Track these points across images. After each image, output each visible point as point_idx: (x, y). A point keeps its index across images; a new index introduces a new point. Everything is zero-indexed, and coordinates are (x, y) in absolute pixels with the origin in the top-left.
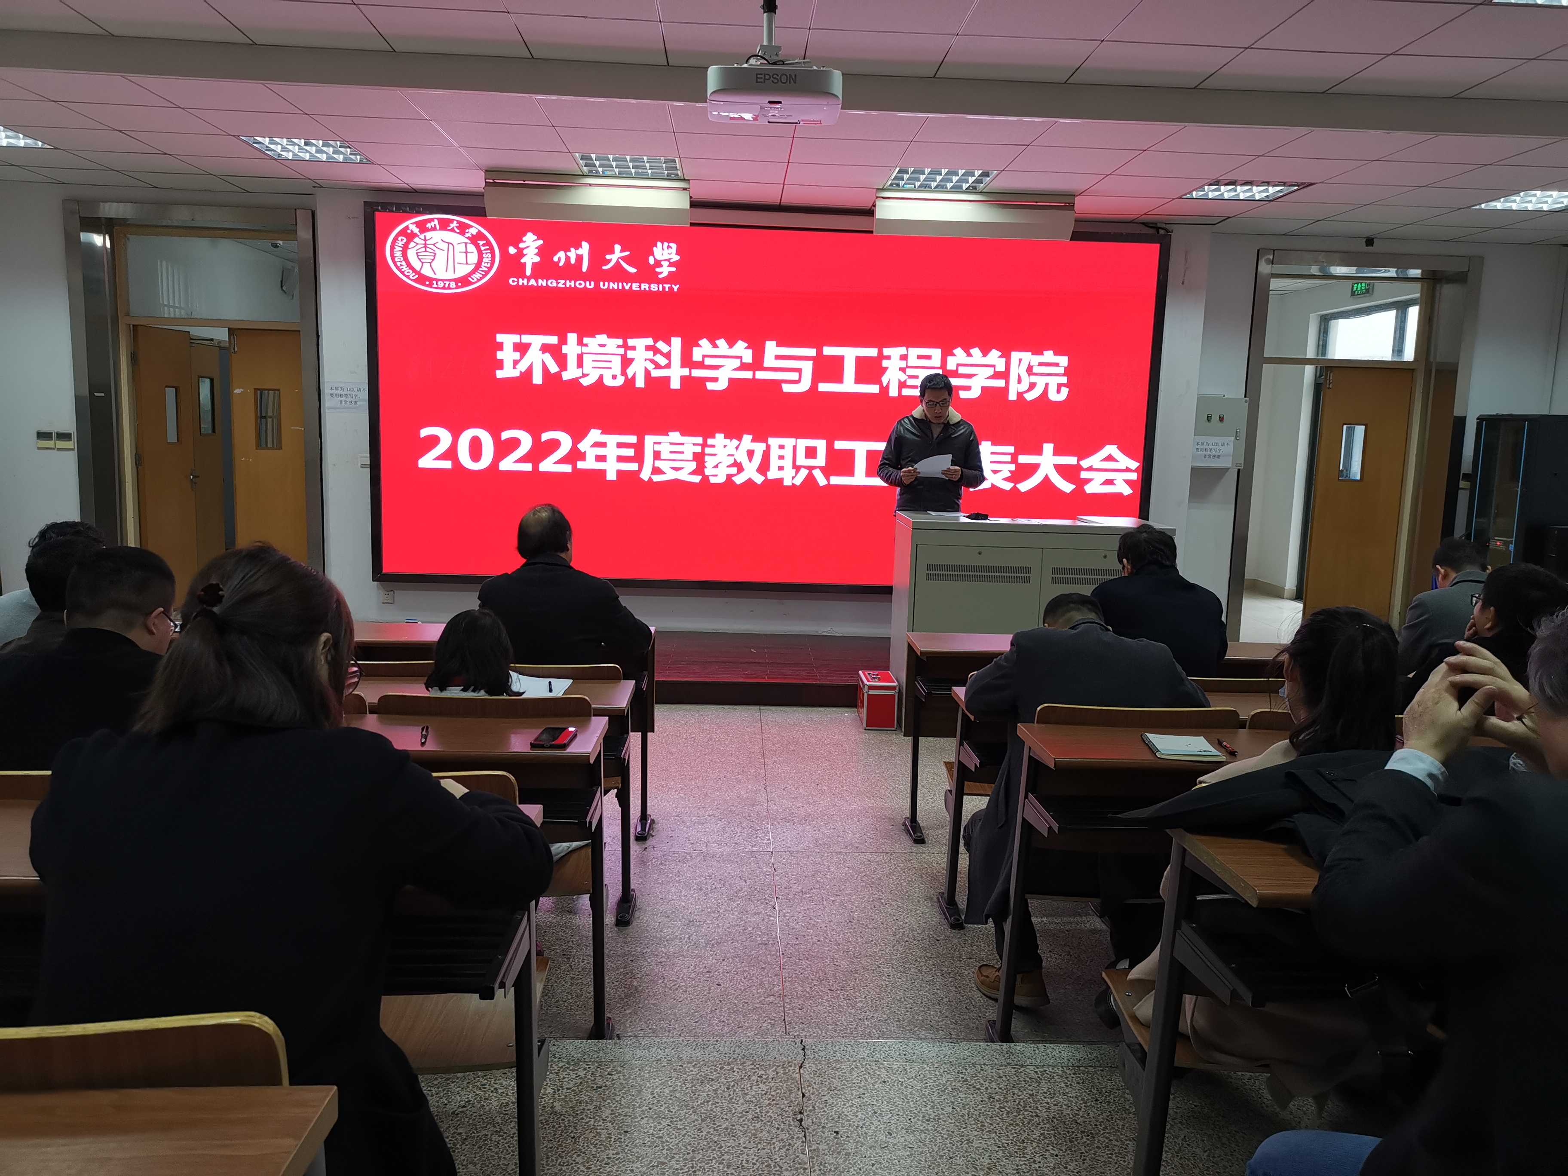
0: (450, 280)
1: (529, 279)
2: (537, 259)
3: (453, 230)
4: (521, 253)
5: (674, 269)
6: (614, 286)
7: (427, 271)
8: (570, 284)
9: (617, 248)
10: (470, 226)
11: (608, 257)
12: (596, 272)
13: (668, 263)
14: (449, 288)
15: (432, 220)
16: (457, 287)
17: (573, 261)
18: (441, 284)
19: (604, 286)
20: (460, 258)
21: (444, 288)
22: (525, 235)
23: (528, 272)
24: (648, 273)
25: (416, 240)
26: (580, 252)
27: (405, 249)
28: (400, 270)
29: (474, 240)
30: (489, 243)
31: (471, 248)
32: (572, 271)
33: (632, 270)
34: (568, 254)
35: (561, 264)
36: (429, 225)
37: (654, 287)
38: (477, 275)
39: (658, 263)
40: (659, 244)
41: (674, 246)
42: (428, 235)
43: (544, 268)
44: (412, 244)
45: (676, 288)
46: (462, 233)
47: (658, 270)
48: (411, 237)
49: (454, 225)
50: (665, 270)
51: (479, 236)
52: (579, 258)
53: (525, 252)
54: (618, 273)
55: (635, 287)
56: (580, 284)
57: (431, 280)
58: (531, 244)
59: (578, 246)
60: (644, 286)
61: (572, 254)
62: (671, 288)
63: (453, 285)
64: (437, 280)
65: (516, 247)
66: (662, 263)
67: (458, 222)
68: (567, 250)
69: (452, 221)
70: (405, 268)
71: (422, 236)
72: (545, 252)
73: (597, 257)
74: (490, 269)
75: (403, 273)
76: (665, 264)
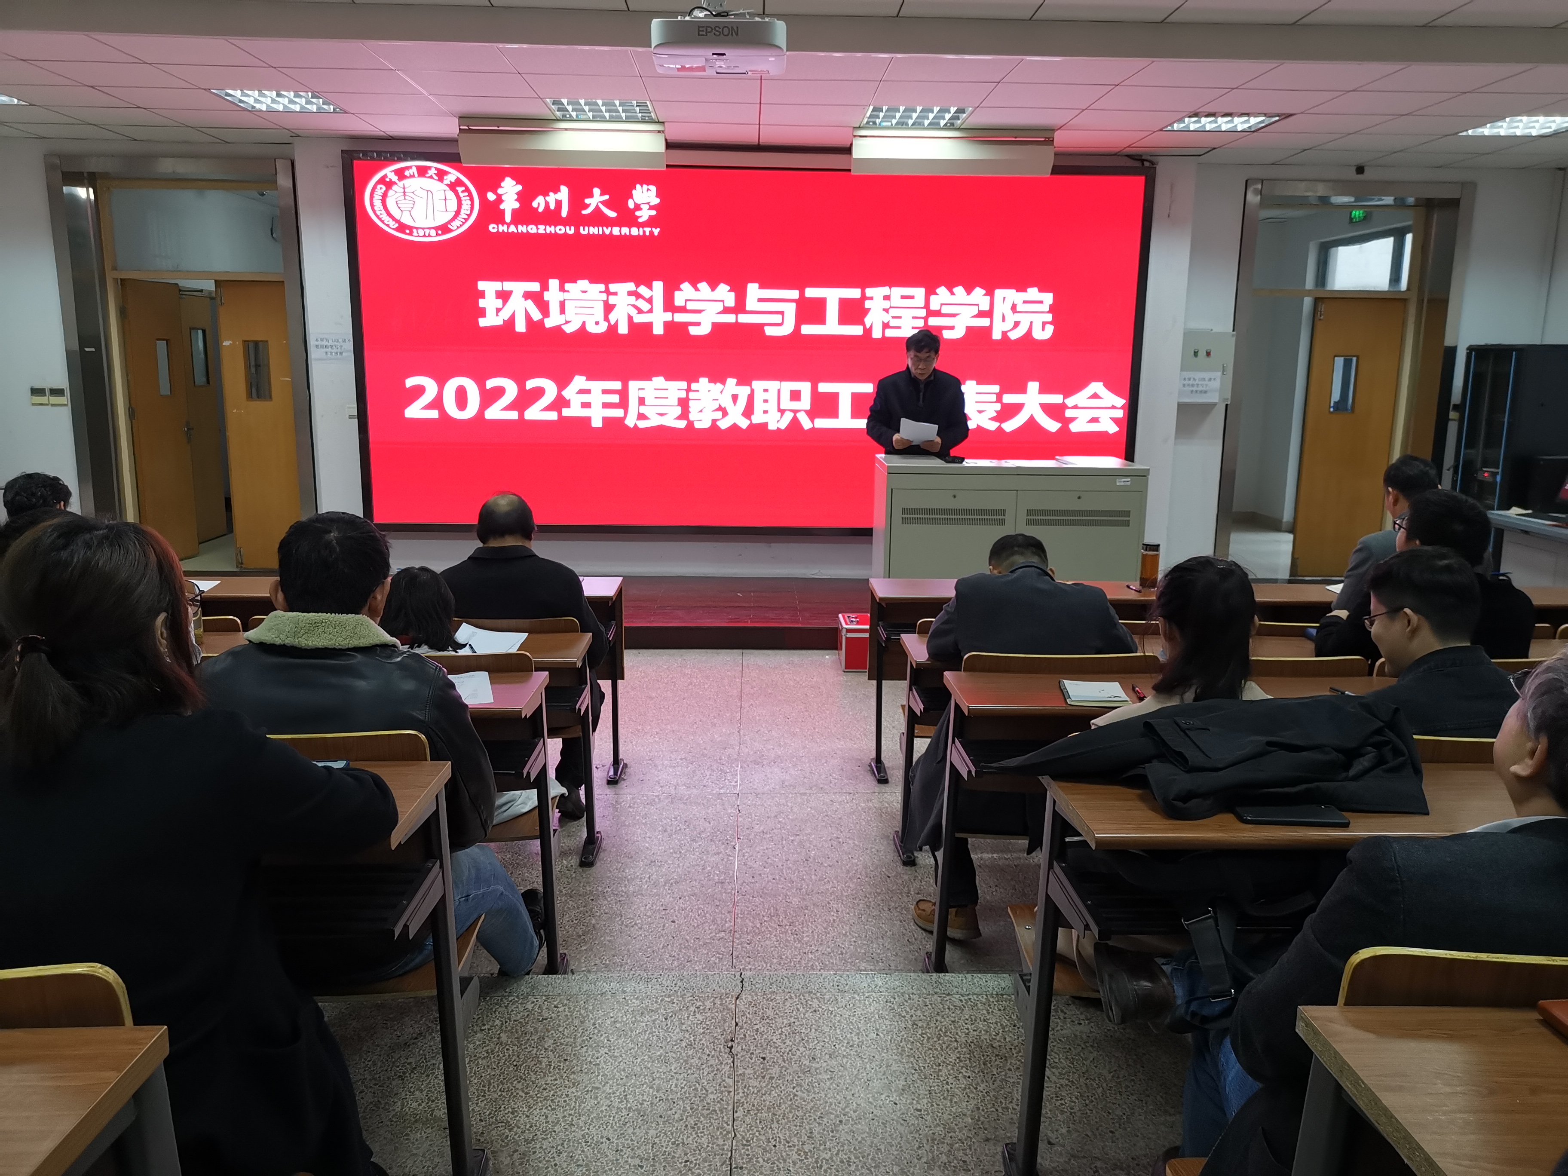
0: (429, 228)
1: (509, 225)
2: (517, 205)
3: (431, 177)
4: (499, 200)
5: (654, 213)
6: (594, 230)
7: (406, 220)
8: (551, 229)
9: (597, 191)
10: (447, 173)
11: (587, 201)
12: (576, 218)
13: (648, 206)
14: (429, 236)
15: (410, 167)
16: (438, 235)
17: (552, 207)
18: (421, 233)
19: (584, 231)
20: (440, 205)
21: (424, 236)
22: (503, 180)
23: (508, 218)
24: (628, 217)
25: (395, 187)
26: (559, 196)
27: (384, 196)
28: (380, 219)
29: (453, 186)
30: (467, 190)
31: (451, 195)
32: (551, 216)
33: (612, 214)
34: (547, 198)
35: (541, 210)
36: (407, 173)
37: (635, 231)
38: (457, 223)
39: (638, 207)
40: (638, 186)
41: (653, 188)
42: (406, 182)
43: (525, 214)
44: (390, 193)
45: (656, 231)
46: (441, 179)
47: (638, 213)
48: (389, 185)
49: (432, 172)
50: (645, 214)
51: (458, 182)
52: (559, 203)
53: (503, 198)
54: (598, 218)
55: (616, 231)
56: (560, 230)
57: (411, 228)
58: (510, 190)
59: (557, 190)
60: (625, 230)
61: (552, 198)
62: (651, 233)
63: (433, 232)
64: (417, 228)
65: (495, 193)
66: (642, 206)
67: (436, 169)
68: (545, 194)
69: (429, 168)
70: (385, 217)
71: (401, 184)
72: (525, 198)
73: (577, 202)
74: (469, 216)
75: (383, 222)
76: (645, 207)
